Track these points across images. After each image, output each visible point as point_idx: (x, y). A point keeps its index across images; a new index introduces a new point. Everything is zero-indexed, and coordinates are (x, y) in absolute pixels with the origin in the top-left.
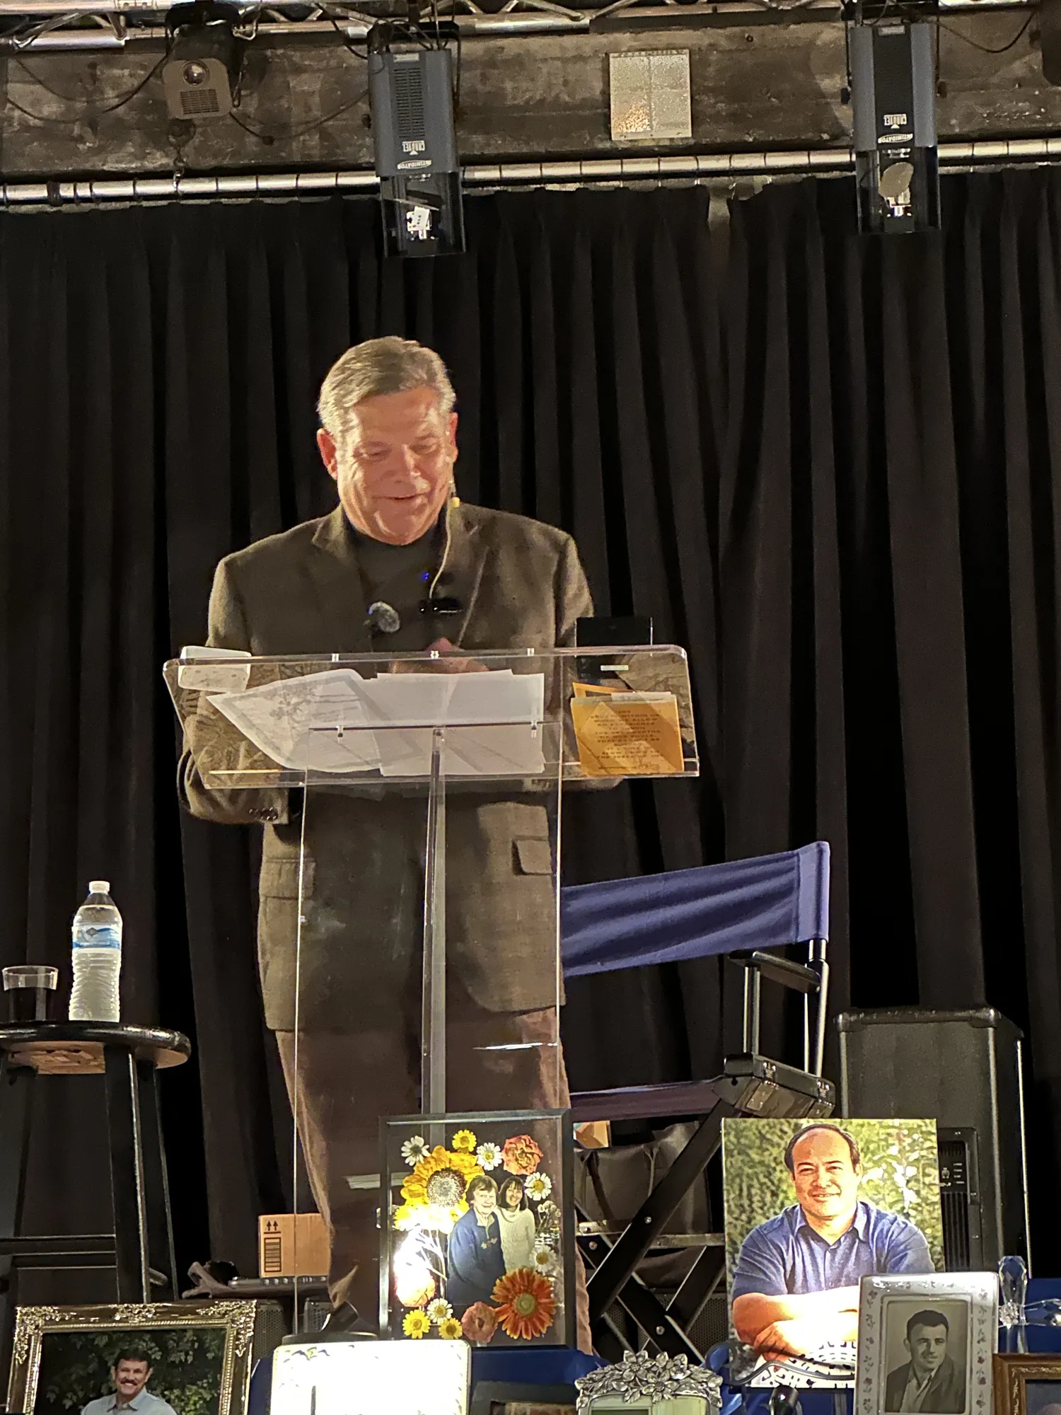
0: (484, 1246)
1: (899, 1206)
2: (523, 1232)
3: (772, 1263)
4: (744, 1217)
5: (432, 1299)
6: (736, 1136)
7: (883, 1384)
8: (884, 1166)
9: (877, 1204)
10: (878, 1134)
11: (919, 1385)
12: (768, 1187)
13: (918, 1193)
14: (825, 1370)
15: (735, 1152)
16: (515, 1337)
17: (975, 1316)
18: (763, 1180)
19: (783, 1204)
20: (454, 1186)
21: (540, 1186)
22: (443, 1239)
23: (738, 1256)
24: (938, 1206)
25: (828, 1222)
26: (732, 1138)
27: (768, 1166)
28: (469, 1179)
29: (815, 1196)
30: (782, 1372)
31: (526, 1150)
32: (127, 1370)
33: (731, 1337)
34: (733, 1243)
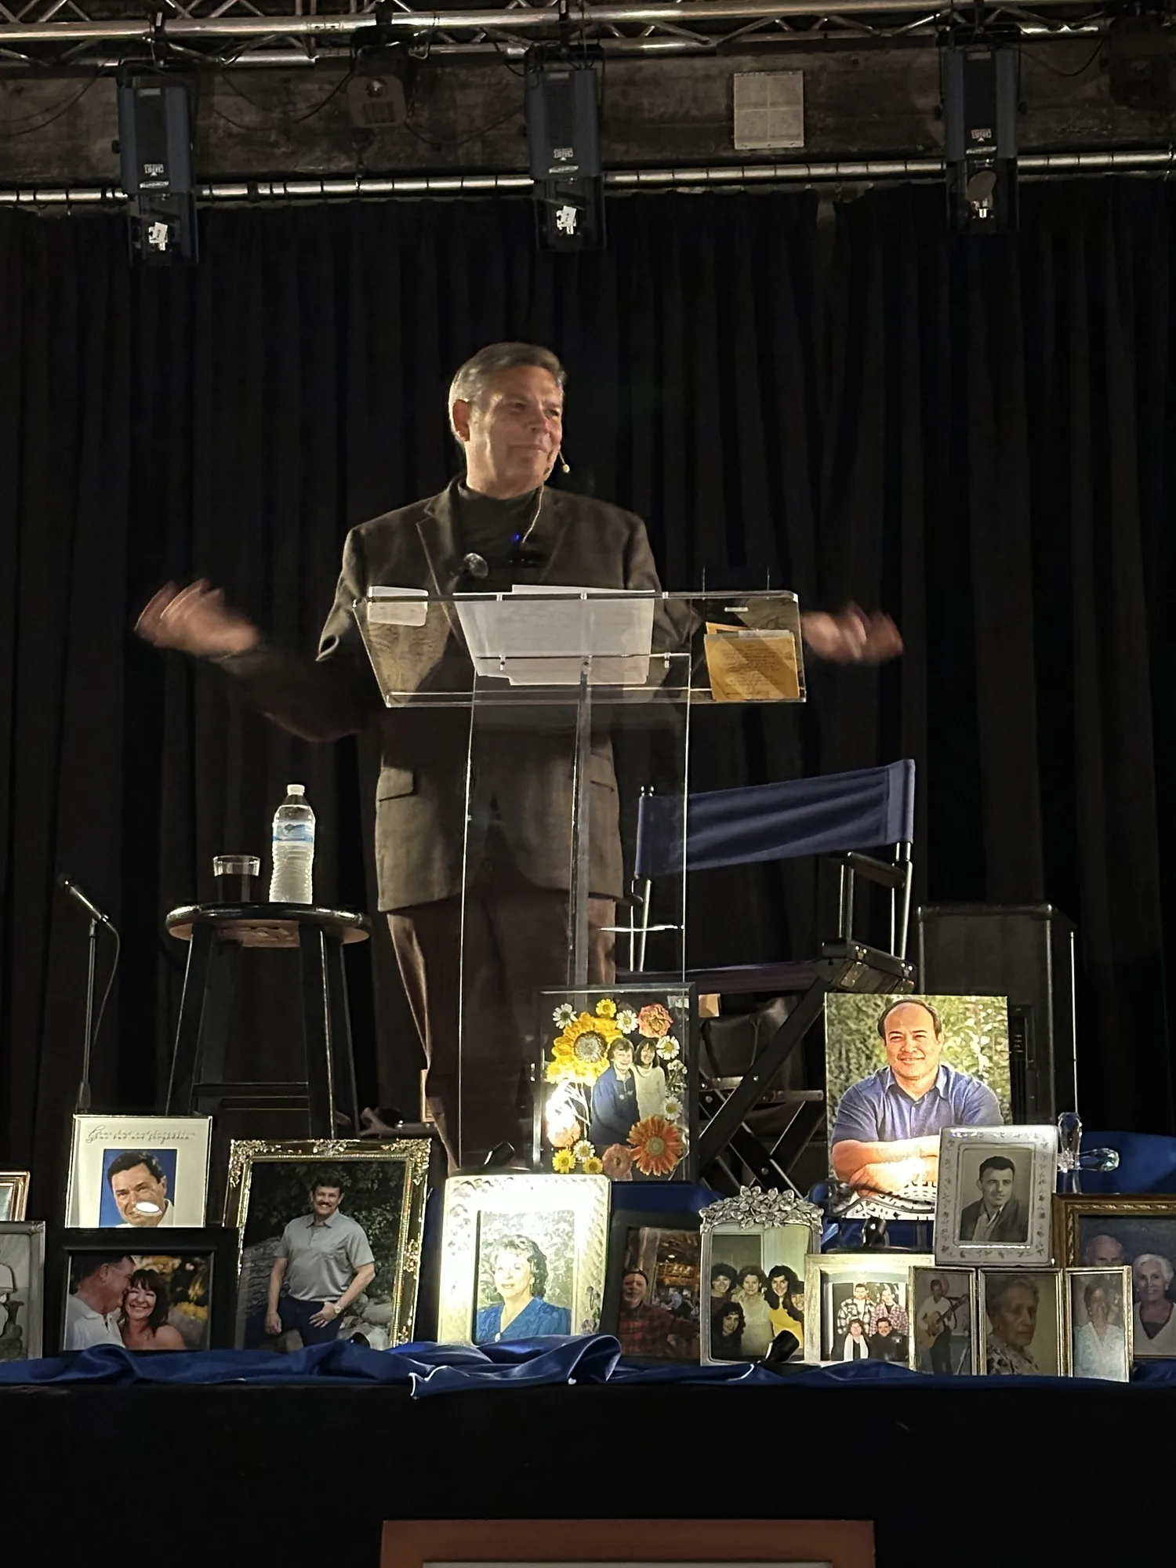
0: (622, 1097)
1: (974, 1070)
2: (655, 1086)
3: (866, 1115)
4: (842, 1076)
5: (577, 1141)
6: (837, 1008)
7: (959, 1217)
8: (962, 1035)
9: (956, 1067)
10: (958, 1008)
11: (989, 1219)
12: (863, 1052)
13: (990, 1058)
14: (909, 1206)
15: (836, 1022)
16: (648, 1174)
17: (1037, 1162)
18: (859, 1045)
19: (875, 1067)
20: (597, 1048)
21: (669, 1048)
22: (587, 1091)
23: (837, 1109)
24: (1008, 1070)
25: (913, 1082)
26: (834, 1011)
27: (864, 1034)
28: (609, 1040)
29: (902, 1060)
30: (872, 1206)
31: (658, 1016)
32: (323, 1194)
33: (830, 1176)
34: (833, 1097)
